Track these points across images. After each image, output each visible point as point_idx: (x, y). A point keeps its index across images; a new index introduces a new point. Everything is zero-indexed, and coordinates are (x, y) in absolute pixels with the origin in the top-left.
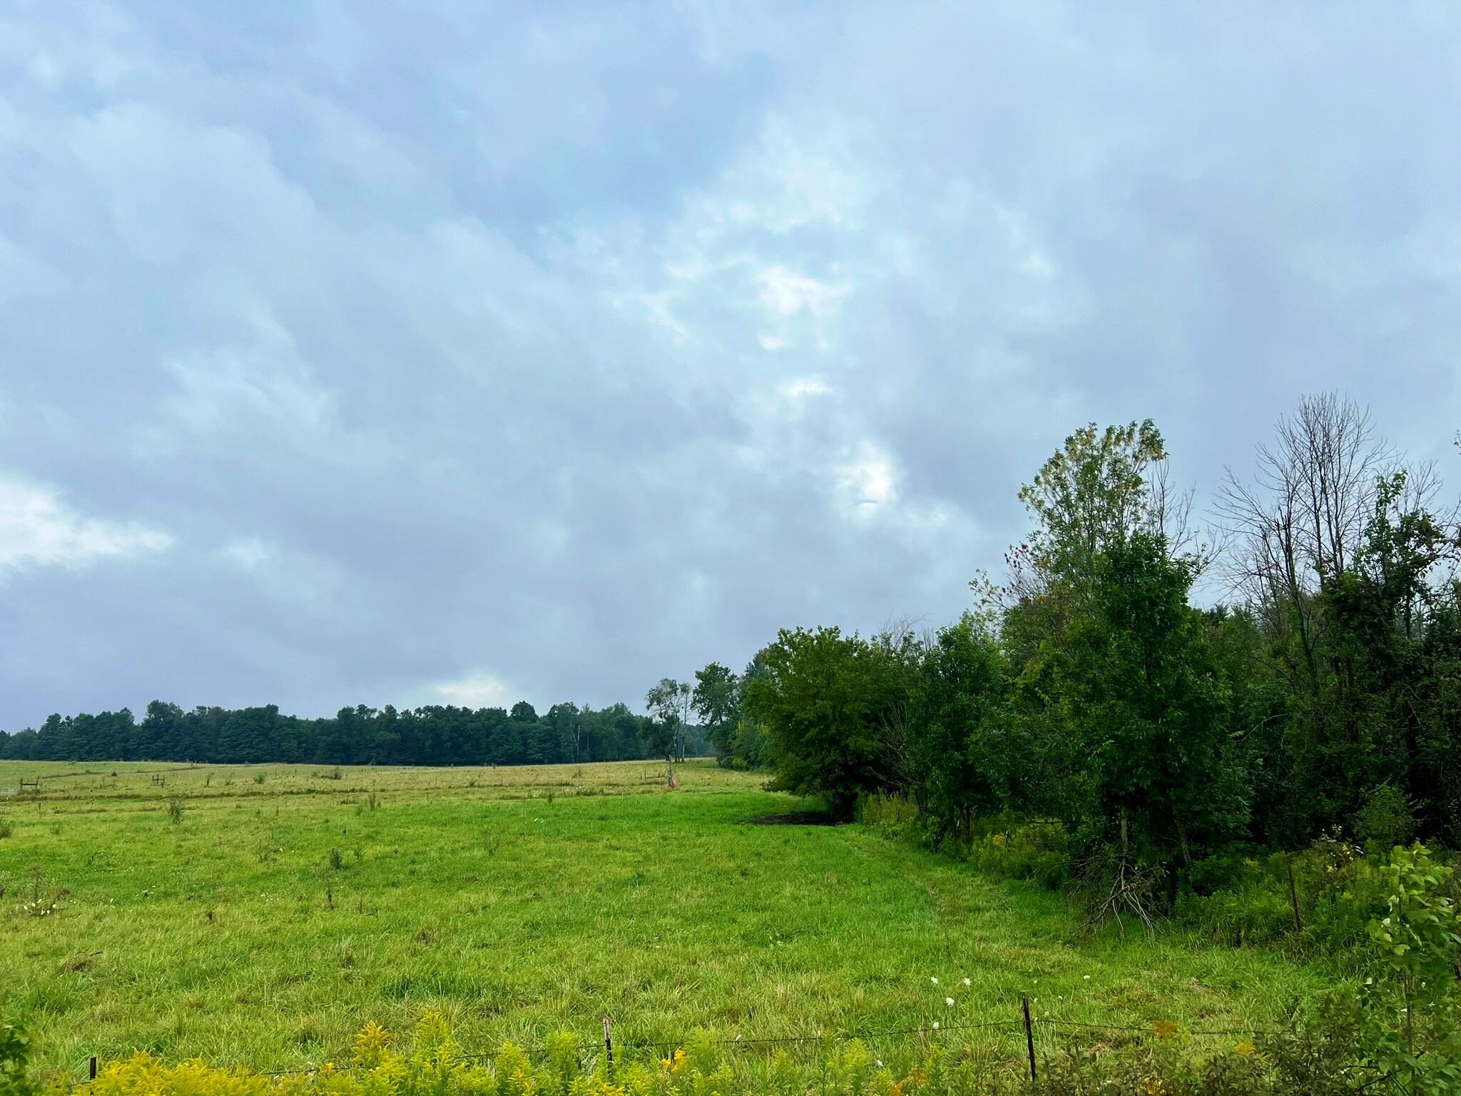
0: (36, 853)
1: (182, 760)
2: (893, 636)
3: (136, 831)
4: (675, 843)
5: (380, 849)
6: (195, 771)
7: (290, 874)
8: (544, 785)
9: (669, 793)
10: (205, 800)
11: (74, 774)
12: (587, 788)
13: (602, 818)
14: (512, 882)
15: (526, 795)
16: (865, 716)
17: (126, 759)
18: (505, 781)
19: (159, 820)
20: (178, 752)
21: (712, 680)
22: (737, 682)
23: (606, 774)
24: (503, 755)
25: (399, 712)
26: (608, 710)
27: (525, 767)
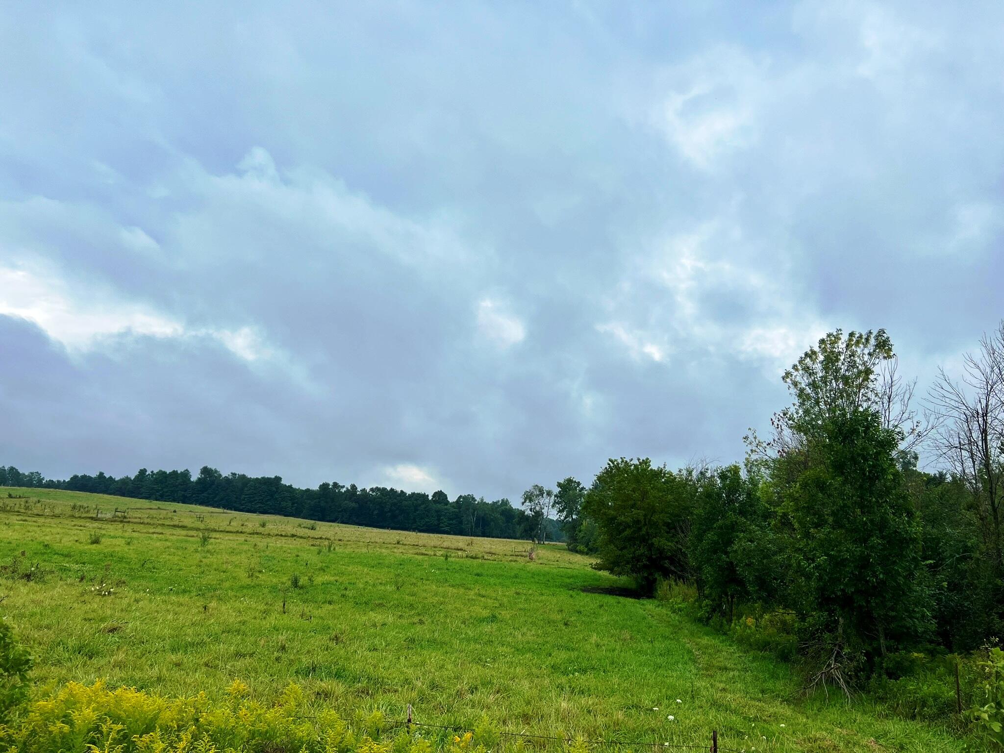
0: (112, 556)
1: (218, 507)
2: (695, 471)
3: (177, 548)
4: (524, 597)
5: (327, 578)
6: (224, 515)
7: (265, 588)
8: (446, 548)
9: (528, 564)
10: (226, 534)
11: (151, 509)
12: (473, 554)
13: (478, 575)
14: (407, 610)
15: (433, 553)
16: (667, 525)
17: (184, 502)
18: (421, 543)
19: (193, 543)
20: (216, 502)
21: (568, 489)
22: (586, 492)
23: (489, 546)
24: (424, 525)
25: (359, 489)
26: (496, 503)
27: (436, 535)
